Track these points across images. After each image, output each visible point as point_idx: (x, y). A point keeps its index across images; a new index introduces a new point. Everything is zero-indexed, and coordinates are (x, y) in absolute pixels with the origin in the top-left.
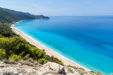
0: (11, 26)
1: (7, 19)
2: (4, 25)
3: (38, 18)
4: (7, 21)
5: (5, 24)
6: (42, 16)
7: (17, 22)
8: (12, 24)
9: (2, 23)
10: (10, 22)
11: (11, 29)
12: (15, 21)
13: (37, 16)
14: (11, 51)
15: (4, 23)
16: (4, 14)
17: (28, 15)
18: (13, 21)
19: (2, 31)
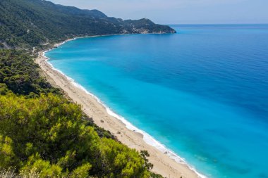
0: (36, 57)
1: (26, 32)
2: (14, 53)
3: (130, 31)
4: (26, 40)
5: (18, 49)
6: (148, 21)
7: (59, 42)
8: (43, 48)
9: (11, 45)
10: (36, 42)
11: (37, 66)
12: (50, 38)
13: (130, 21)
15: (16, 44)
16: (18, 16)
17: (97, 19)
18: (45, 41)
19: (7, 72)
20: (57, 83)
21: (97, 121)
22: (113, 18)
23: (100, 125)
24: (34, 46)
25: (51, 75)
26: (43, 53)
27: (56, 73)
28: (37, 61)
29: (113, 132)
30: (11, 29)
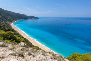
0: (11, 24)
1: (8, 19)
2: (6, 23)
3: (30, 18)
4: (8, 20)
5: (6, 22)
7: (16, 21)
8: (12, 22)
9: (5, 21)
10: (11, 21)
11: (11, 26)
12: (14, 20)
13: (30, 16)
14: (6, 38)
15: (6, 21)
16: (6, 15)
17: (24, 16)
18: (13, 20)
19: (4, 28)
20: (16, 29)
21: (24, 37)
22: (27, 16)
23: (25, 38)
24: (10, 21)
25: (14, 28)
26: (12, 23)
27: (15, 27)
28: (11, 25)
29: (28, 39)
30: (5, 18)
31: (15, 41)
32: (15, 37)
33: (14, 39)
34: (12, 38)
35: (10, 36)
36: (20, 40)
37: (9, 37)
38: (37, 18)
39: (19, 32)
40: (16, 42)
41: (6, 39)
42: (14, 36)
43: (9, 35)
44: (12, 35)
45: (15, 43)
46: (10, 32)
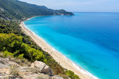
0: (20, 24)
1: (16, 14)
2: (11, 22)
3: (57, 14)
5: (13, 21)
6: (64, 10)
7: (29, 18)
8: (23, 20)
9: (10, 19)
10: (20, 18)
12: (26, 16)
13: (57, 10)
15: (12, 19)
16: (13, 8)
17: (44, 9)
18: (23, 17)
20: (28, 34)
22: (50, 9)
23: (44, 50)
24: (19, 19)
25: (26, 31)
26: (23, 23)
27: (28, 30)
28: (21, 25)
29: (49, 53)
30: (10, 13)
31: (23, 55)
32: (25, 47)
33: (22, 50)
34: (18, 49)
35: (15, 45)
36: (34, 55)
37: (12, 45)
38: (71, 14)
39: (33, 38)
40: (25, 57)
41: (5, 50)
42: (22, 46)
43: (12, 41)
44: (18, 42)
45: (24, 59)
46: (14, 37)
